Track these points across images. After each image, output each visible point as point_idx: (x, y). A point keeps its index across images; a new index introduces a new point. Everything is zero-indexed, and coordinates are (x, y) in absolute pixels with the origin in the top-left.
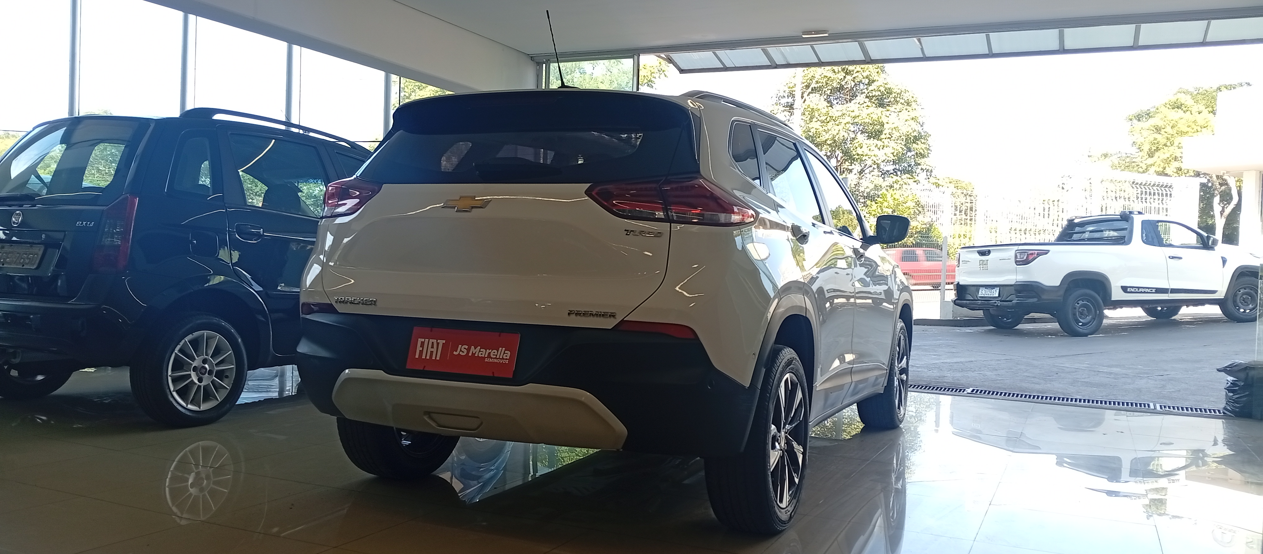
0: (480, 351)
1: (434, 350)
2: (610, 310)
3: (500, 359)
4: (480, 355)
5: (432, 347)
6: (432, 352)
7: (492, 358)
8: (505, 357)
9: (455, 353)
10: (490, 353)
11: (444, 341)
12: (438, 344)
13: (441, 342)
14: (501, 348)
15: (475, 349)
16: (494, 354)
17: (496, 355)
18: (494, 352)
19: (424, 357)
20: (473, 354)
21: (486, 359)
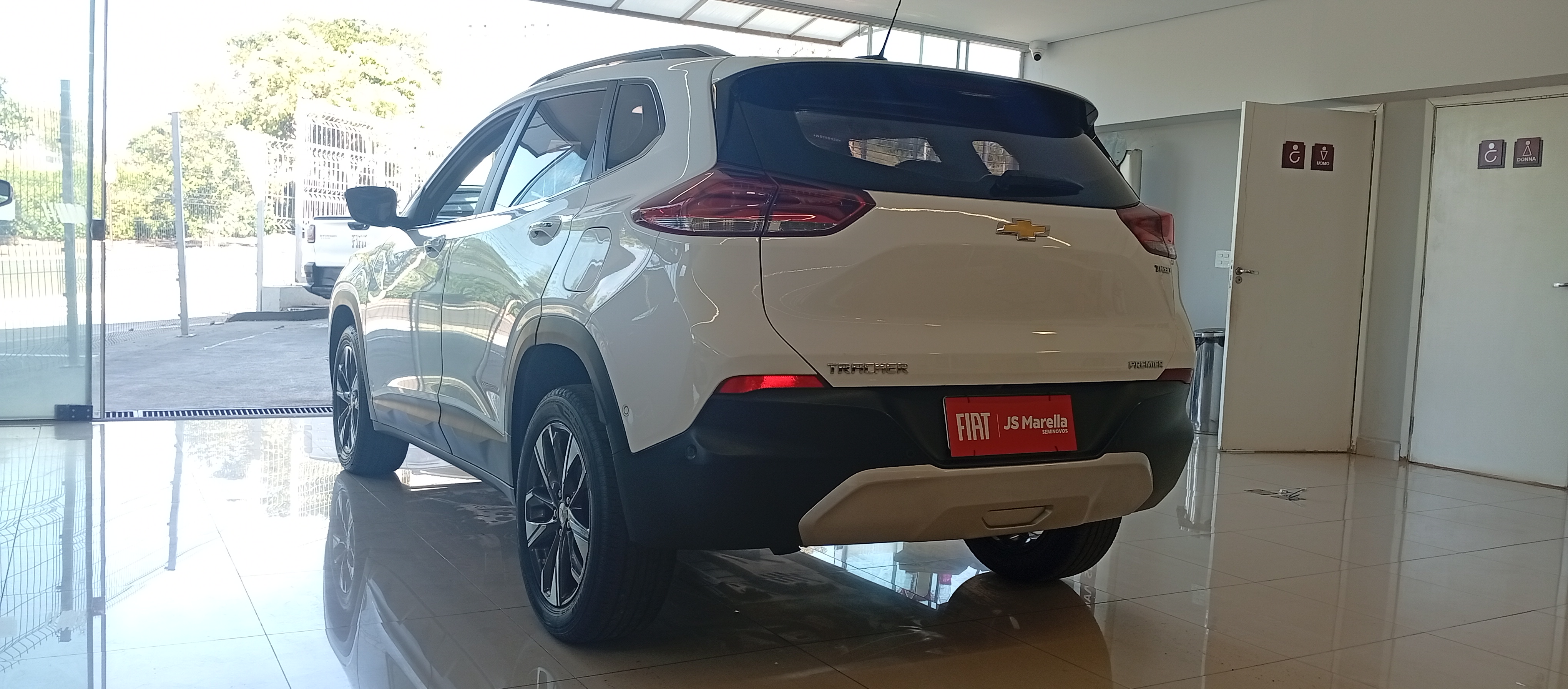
0: (1033, 422)
1: (980, 427)
2: (1156, 359)
3: (1058, 428)
4: (1035, 427)
5: (977, 424)
6: (978, 430)
7: (1049, 429)
8: (1063, 426)
9: (1005, 427)
10: (1045, 423)
11: (989, 414)
12: (982, 418)
13: (986, 415)
14: (1055, 415)
15: (1027, 420)
16: (1050, 423)
17: (1053, 425)
18: (1050, 421)
19: (970, 439)
20: (1027, 427)
21: (1043, 431)
